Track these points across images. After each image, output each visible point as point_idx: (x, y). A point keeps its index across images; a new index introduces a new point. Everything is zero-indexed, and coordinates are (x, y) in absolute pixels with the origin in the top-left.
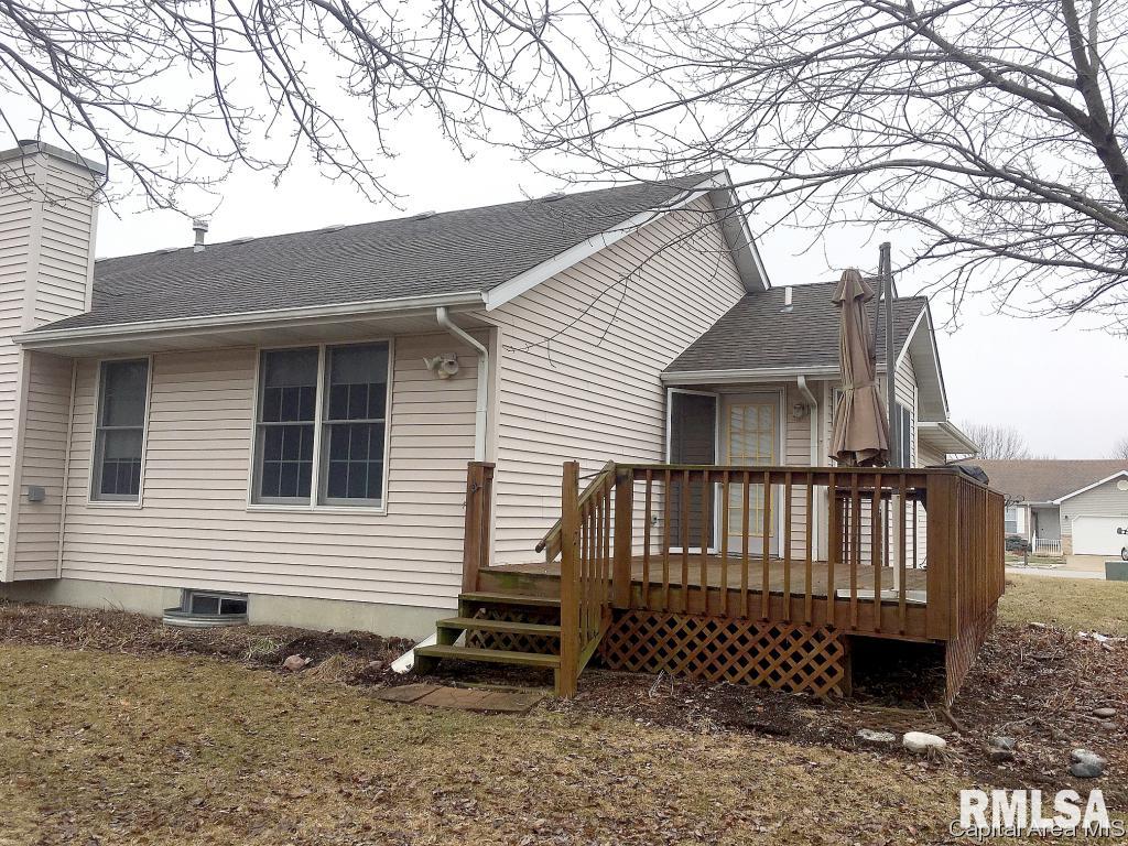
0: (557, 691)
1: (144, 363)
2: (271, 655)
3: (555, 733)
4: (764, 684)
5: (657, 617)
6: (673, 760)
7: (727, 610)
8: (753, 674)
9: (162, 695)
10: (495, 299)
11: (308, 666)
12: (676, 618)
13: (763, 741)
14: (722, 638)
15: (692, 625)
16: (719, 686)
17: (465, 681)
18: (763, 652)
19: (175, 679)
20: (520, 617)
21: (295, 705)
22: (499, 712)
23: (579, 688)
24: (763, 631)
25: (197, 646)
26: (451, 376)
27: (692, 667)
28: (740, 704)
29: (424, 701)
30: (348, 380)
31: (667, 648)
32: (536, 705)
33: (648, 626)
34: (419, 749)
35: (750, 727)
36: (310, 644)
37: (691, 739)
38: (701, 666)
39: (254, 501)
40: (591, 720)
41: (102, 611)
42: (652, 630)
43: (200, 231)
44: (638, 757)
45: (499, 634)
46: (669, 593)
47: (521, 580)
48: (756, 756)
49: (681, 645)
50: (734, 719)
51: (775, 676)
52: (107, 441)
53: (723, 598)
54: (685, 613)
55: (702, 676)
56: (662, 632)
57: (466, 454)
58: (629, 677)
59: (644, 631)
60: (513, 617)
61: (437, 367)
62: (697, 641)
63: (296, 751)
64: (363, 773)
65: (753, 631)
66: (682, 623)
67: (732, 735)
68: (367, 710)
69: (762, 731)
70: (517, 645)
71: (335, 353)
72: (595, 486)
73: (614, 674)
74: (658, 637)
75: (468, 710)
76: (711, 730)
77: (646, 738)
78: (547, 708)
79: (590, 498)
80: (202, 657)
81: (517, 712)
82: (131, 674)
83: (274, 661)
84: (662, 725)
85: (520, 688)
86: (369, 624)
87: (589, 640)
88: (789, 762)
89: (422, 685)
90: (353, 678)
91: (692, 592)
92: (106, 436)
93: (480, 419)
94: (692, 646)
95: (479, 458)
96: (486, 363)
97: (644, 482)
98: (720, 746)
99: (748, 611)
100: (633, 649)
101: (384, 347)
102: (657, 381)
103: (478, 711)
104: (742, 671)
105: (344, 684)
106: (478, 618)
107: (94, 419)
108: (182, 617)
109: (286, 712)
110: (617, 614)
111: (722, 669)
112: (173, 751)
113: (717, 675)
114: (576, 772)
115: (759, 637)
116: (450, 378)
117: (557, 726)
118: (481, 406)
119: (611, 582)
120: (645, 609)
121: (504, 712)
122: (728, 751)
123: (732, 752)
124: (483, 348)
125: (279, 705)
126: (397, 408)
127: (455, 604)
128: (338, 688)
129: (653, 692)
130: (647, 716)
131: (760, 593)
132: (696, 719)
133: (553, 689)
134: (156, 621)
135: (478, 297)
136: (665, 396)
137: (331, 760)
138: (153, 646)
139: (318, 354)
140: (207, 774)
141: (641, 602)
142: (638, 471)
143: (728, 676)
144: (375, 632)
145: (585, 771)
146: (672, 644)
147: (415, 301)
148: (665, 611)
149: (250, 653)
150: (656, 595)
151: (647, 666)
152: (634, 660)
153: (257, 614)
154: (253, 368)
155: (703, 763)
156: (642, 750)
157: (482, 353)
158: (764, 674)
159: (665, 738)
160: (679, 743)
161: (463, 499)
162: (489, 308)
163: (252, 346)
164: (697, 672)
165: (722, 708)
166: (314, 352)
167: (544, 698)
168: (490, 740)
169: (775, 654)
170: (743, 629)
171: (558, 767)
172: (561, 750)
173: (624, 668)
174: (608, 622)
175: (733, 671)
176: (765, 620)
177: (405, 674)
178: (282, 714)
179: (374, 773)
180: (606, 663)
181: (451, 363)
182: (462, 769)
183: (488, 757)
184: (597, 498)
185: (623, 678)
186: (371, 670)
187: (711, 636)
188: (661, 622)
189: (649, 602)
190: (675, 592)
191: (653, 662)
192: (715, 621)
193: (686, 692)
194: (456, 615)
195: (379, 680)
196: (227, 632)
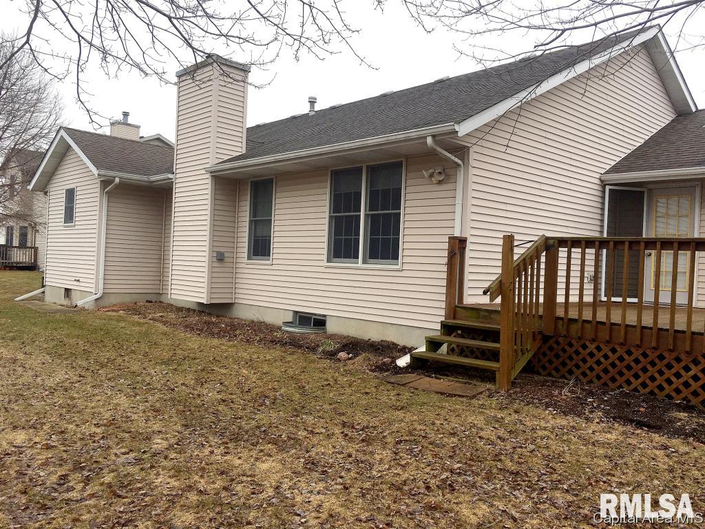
0: (497, 385)
1: (271, 181)
2: (332, 351)
3: (488, 412)
4: (652, 393)
5: (574, 342)
6: (565, 438)
7: (625, 340)
8: (644, 385)
9: (266, 368)
10: (464, 129)
11: (350, 359)
12: (588, 343)
13: (639, 431)
14: (621, 359)
15: (599, 349)
16: (617, 391)
17: (441, 375)
18: (652, 371)
19: (275, 361)
20: (481, 337)
21: (335, 381)
22: (455, 395)
23: (513, 384)
24: (652, 355)
25: (294, 343)
26: (440, 181)
27: (599, 377)
28: (628, 405)
29: (411, 385)
30: (380, 187)
31: (581, 364)
32: (481, 393)
33: (567, 348)
34: (398, 413)
35: (631, 421)
36: (354, 346)
37: (583, 425)
38: (605, 378)
39: (329, 261)
40: (516, 406)
41: (253, 322)
42: (570, 351)
43: (312, 102)
44: (540, 433)
45: (468, 347)
46: (582, 326)
47: (482, 313)
48: (630, 441)
49: (591, 362)
50: (621, 414)
51: (661, 388)
52: (255, 227)
53: (622, 332)
54: (594, 340)
55: (605, 384)
56: (577, 353)
57: (449, 232)
58: (553, 381)
59: (564, 351)
60: (476, 337)
61: (431, 176)
62: (602, 360)
63: (326, 407)
64: (359, 424)
65: (645, 355)
66: (592, 347)
67: (616, 425)
68: (376, 387)
69: (640, 425)
70: (479, 356)
71: (373, 170)
72: (529, 251)
73: (542, 378)
74: (574, 356)
75: (437, 393)
76: (601, 421)
77: (551, 420)
78: (489, 396)
79: (524, 259)
80: (296, 350)
81: (467, 396)
82: (255, 356)
83: (332, 355)
84: (565, 414)
85: (474, 382)
86: (392, 336)
87: (523, 354)
88: (654, 447)
89: (413, 375)
90: (373, 368)
91: (599, 326)
92: (254, 224)
93: (458, 209)
94: (598, 363)
95: (457, 234)
96: (462, 172)
97: (566, 249)
98: (604, 432)
99: (641, 340)
100: (556, 362)
101: (399, 165)
102: (597, 182)
103: (442, 394)
104: (636, 383)
105: (367, 371)
106: (455, 336)
107: (248, 214)
108: (291, 327)
109: (329, 384)
110: (546, 339)
111: (620, 380)
112: (260, 401)
113: (617, 384)
114: (493, 438)
115: (649, 359)
116: (440, 182)
117: (491, 408)
118: (459, 201)
119: (541, 317)
120: (565, 336)
121: (459, 396)
122: (609, 436)
123: (612, 437)
124: (460, 162)
125: (327, 380)
126: (408, 204)
127: (438, 327)
128: (364, 373)
129: (565, 391)
130: (555, 406)
131: (651, 328)
132: (591, 412)
133: (495, 384)
134: (279, 328)
135: (452, 127)
136: (604, 192)
137: (343, 414)
138: (272, 342)
139: (362, 172)
140: (274, 415)
141: (562, 331)
142: (562, 242)
143: (624, 385)
144: (396, 342)
145: (499, 438)
146: (584, 361)
147: (414, 133)
148: (579, 338)
149: (320, 349)
150: (574, 327)
151: (567, 375)
152: (557, 370)
153: (331, 327)
154: (327, 182)
155: (586, 441)
156: (545, 429)
157: (459, 165)
158: (652, 386)
159: (564, 423)
160: (573, 427)
161: (445, 260)
162: (460, 134)
163: (325, 168)
164: (602, 381)
165: (614, 407)
166: (359, 170)
167: (488, 389)
168: (443, 412)
169: (661, 373)
170: (637, 353)
171: (482, 434)
172: (488, 423)
173: (550, 375)
174: (538, 344)
175: (628, 383)
176: (654, 348)
177: (404, 368)
178: (327, 385)
179: (365, 424)
180: (537, 370)
181: (440, 173)
182: (419, 427)
183: (438, 422)
184: (530, 260)
185: (547, 381)
186: (384, 364)
187: (613, 357)
188: (576, 345)
189: (568, 330)
190: (587, 326)
191: (571, 372)
192: (616, 347)
193: (591, 394)
194: (439, 333)
195: (388, 370)
196: (312, 337)
